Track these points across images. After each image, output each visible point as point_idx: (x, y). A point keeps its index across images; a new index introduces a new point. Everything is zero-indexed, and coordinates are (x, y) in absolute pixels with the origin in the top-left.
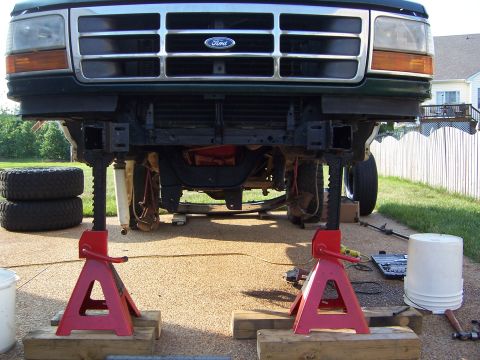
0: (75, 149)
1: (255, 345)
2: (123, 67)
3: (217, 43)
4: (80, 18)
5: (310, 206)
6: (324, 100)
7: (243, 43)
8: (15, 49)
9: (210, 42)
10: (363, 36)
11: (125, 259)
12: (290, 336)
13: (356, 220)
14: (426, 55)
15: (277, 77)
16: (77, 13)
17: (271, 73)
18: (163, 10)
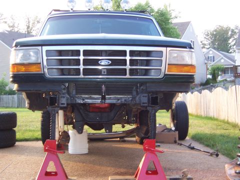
0: (28, 103)
3: (104, 62)
4: (47, 50)
5: (146, 132)
6: (148, 85)
7: (114, 62)
9: (101, 62)
10: (164, 59)
13: (175, 142)
14: (191, 65)
15: (128, 76)
16: (45, 48)
17: (126, 75)
18: (82, 48)
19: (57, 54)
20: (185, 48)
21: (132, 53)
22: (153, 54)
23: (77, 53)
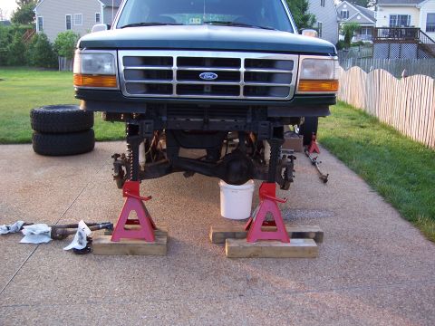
1: (224, 247)
2: (151, 88)
3: (207, 76)
4: (124, 57)
6: (269, 108)
7: (222, 76)
8: (83, 72)
9: (203, 76)
10: (294, 72)
11: (150, 198)
12: (244, 242)
15: (241, 96)
16: (122, 53)
17: (238, 94)
18: (175, 54)
19: (140, 62)
20: (326, 55)
21: (249, 63)
22: (279, 65)
23: (169, 61)
